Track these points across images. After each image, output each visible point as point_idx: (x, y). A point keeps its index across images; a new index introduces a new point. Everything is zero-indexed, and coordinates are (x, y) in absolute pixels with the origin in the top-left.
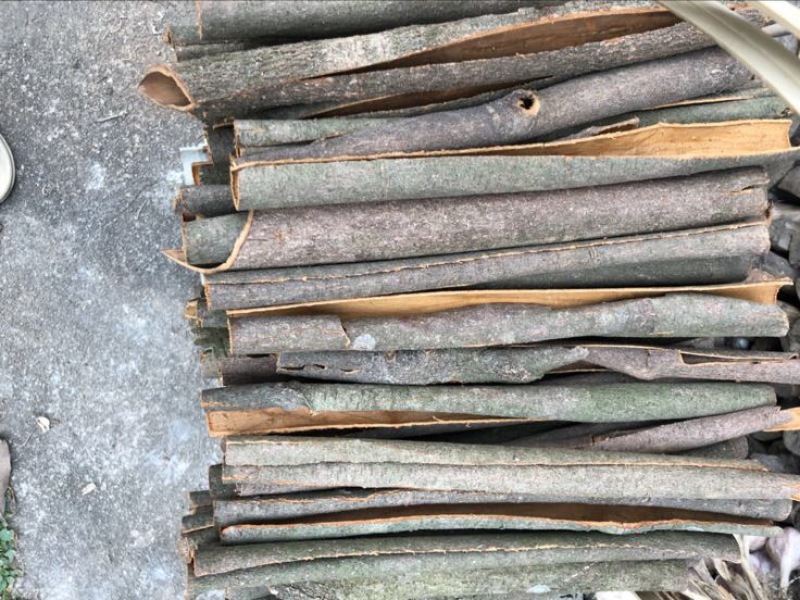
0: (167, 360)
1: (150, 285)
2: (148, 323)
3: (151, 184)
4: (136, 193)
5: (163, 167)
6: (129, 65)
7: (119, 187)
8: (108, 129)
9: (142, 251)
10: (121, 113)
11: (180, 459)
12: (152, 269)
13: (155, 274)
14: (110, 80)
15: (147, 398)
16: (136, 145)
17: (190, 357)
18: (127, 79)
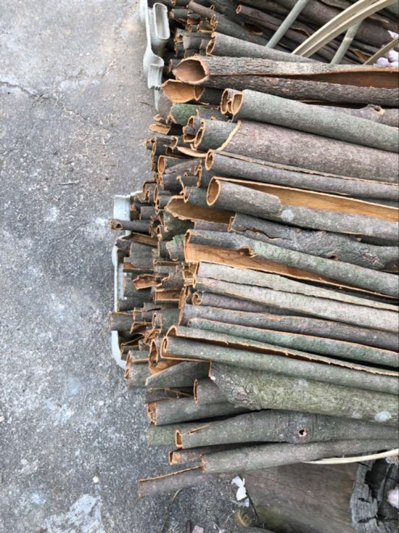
0: (73, 335)
1: (72, 284)
2: (66, 308)
3: (85, 224)
4: (75, 228)
5: (94, 215)
6: (86, 158)
7: (65, 222)
8: (66, 189)
9: (71, 262)
10: (76, 182)
11: (68, 407)
12: (75, 274)
13: (77, 278)
14: (73, 164)
15: (54, 359)
16: (81, 201)
17: (89, 336)
18: (83, 165)
